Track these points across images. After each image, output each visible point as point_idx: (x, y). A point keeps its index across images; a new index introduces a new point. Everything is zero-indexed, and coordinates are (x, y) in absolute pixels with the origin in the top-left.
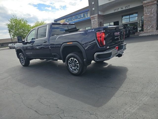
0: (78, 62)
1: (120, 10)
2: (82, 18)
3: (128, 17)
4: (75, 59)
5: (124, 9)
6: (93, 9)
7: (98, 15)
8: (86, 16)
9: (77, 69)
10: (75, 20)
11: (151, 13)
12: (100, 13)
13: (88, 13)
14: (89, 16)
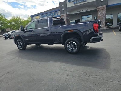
0: (76, 44)
1: (81, 12)
2: (54, 15)
3: (85, 17)
4: (74, 42)
5: (84, 11)
6: (63, 10)
7: (67, 14)
8: (57, 14)
9: (75, 49)
10: (48, 17)
11: (102, 15)
12: (68, 13)
13: (58, 12)
14: (60, 15)
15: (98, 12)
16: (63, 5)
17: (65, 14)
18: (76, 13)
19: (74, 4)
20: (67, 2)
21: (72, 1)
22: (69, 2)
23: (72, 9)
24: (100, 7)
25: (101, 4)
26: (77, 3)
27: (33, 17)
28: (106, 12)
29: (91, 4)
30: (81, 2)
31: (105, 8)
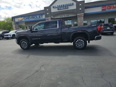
0: (83, 42)
1: (64, 17)
2: (38, 18)
3: (66, 21)
4: (81, 40)
5: (66, 16)
6: (48, 14)
7: (51, 18)
8: (41, 17)
9: (82, 46)
10: (32, 19)
11: (81, 21)
14: (45, 18)
15: (78, 18)
16: (47, 10)
17: (50, 18)
18: (59, 17)
19: (58, 9)
20: (52, 7)
21: (56, 7)
22: (53, 7)
23: (56, 14)
24: (79, 14)
25: (80, 12)
26: (60, 9)
27: (14, 18)
28: (84, 18)
29: (72, 11)
30: (64, 9)
31: (83, 15)
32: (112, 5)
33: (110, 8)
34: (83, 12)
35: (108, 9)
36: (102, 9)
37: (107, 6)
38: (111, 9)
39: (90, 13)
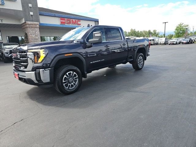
11: (36, 36)
24: (31, 23)
25: (32, 19)
31: (38, 26)
32: (71, 19)
33: (70, 23)
34: (38, 20)
35: (67, 23)
36: (61, 22)
37: (66, 19)
38: (71, 25)
39: (46, 25)
